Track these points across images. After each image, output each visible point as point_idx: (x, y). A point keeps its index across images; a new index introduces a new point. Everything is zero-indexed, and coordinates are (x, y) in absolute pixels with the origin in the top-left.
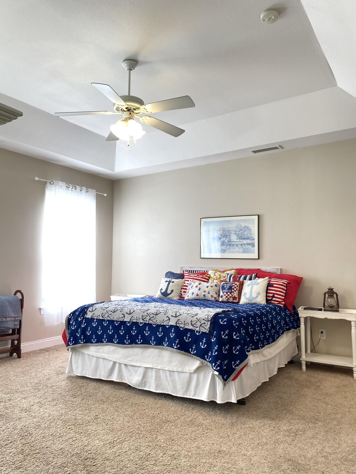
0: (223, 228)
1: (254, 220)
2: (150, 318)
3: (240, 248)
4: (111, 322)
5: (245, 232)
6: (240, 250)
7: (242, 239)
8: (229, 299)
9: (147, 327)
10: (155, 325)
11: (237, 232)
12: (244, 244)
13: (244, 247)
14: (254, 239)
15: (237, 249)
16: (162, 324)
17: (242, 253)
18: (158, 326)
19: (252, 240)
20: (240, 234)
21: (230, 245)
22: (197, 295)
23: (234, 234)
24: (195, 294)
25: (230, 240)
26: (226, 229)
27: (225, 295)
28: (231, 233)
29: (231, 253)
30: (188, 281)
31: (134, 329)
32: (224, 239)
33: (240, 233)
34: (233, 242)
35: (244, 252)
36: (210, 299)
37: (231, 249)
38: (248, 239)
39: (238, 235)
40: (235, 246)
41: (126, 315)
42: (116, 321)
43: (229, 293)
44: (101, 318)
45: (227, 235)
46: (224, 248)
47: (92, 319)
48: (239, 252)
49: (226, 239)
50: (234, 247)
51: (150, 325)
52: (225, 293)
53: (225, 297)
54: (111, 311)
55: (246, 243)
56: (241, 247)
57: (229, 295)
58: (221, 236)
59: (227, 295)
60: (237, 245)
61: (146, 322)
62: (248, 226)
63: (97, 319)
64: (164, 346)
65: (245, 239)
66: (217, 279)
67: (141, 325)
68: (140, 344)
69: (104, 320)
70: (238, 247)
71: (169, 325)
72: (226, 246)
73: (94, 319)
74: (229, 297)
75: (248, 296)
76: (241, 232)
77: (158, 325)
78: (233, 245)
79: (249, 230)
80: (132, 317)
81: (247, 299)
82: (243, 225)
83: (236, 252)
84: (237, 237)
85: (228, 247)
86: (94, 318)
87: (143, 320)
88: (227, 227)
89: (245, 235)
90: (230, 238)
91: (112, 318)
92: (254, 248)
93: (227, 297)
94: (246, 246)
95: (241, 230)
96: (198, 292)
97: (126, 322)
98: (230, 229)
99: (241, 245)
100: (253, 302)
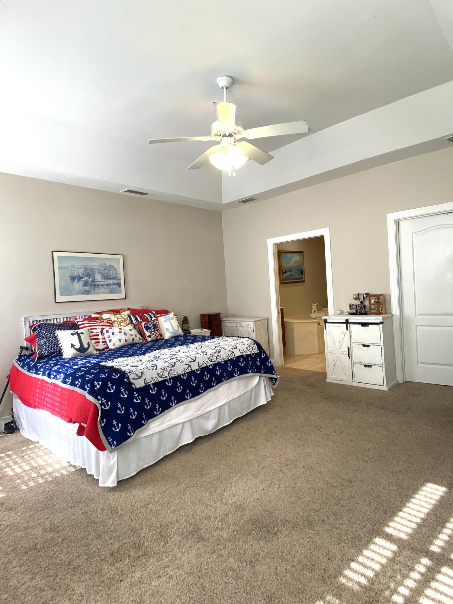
0: (85, 266)
1: (119, 259)
2: (216, 358)
3: (106, 289)
4: (177, 378)
5: (110, 272)
6: (106, 290)
7: (107, 279)
8: (157, 337)
9: (217, 367)
10: (223, 361)
11: (102, 271)
12: (110, 284)
13: (110, 287)
14: (120, 279)
15: (102, 290)
16: (230, 358)
17: (109, 293)
18: (226, 362)
19: (118, 280)
20: (105, 274)
21: (95, 285)
22: (126, 341)
23: (99, 273)
24: (123, 340)
25: (94, 280)
26: (89, 267)
27: (153, 334)
28: (95, 272)
29: (96, 294)
30: (96, 329)
31: (206, 373)
32: (87, 278)
33: (104, 272)
34: (97, 282)
35: (111, 292)
36: (138, 342)
37: (95, 290)
38: (114, 278)
39: (102, 274)
40: (100, 286)
41: (191, 364)
42: (182, 375)
43: (156, 332)
44: (161, 379)
45: (90, 274)
46: (88, 289)
47: (147, 387)
48: (105, 293)
49: (89, 279)
50: (99, 288)
51: (219, 364)
52: (153, 332)
53: (154, 335)
54: (168, 367)
55: (112, 283)
56: (107, 287)
57: (157, 333)
58: (83, 275)
59: (155, 334)
60: (102, 286)
61: (215, 363)
62: (113, 265)
63: (153, 384)
64: (235, 376)
65: (110, 279)
66: (123, 322)
67: (211, 367)
68: (216, 385)
69: (165, 381)
70: (104, 287)
71: (235, 357)
72: (89, 287)
73: (149, 385)
74: (157, 335)
75: (171, 330)
76: (106, 271)
77: (226, 360)
78: (98, 286)
79: (114, 270)
80: (198, 363)
81: (171, 333)
82: (108, 264)
83: (102, 293)
84: (101, 276)
85: (93, 288)
86: (149, 383)
87: (211, 361)
88: (89, 265)
89: (110, 274)
90: (94, 278)
91: (175, 373)
92: (120, 288)
93: (155, 335)
94: (113, 287)
95: (106, 269)
96: (125, 338)
97: (194, 371)
98: (93, 267)
99: (107, 285)
100: (176, 334)
